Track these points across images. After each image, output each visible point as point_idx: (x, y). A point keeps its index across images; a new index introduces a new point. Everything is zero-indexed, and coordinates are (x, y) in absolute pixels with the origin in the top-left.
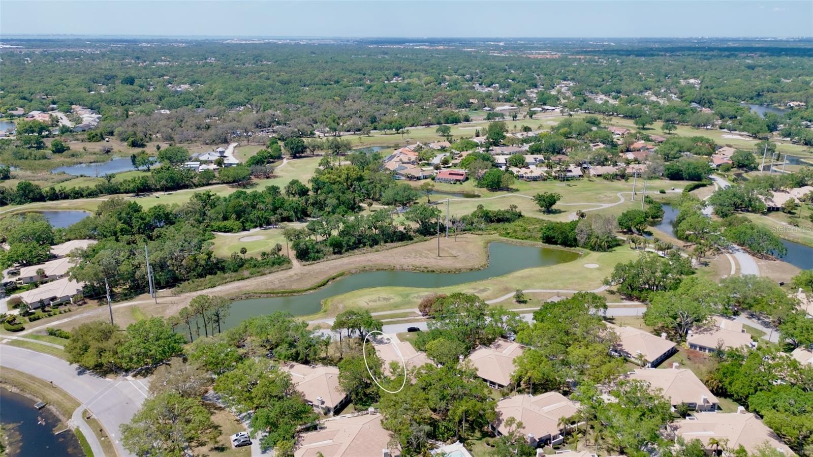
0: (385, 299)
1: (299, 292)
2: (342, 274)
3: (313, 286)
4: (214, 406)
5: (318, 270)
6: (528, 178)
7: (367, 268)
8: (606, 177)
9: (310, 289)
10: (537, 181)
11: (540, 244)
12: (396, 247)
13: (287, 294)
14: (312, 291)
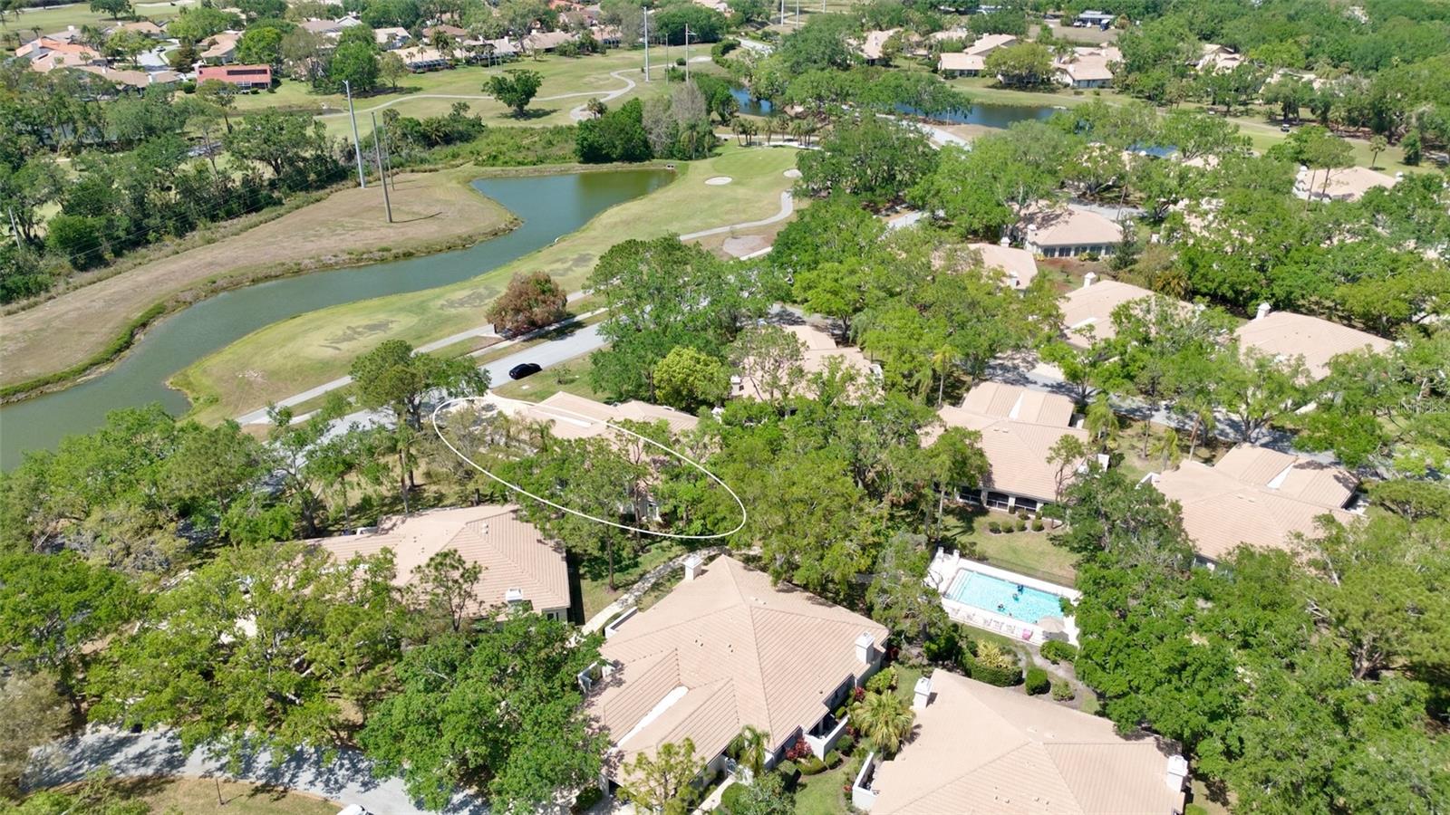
0: (372, 328)
1: (61, 379)
2: (159, 311)
3: (96, 355)
4: (116, 787)
5: (74, 314)
6: (417, 66)
7: (220, 282)
8: (563, 51)
9: (93, 364)
10: (437, 70)
11: (579, 168)
12: (256, 225)
13: (21, 396)
14: (104, 369)
